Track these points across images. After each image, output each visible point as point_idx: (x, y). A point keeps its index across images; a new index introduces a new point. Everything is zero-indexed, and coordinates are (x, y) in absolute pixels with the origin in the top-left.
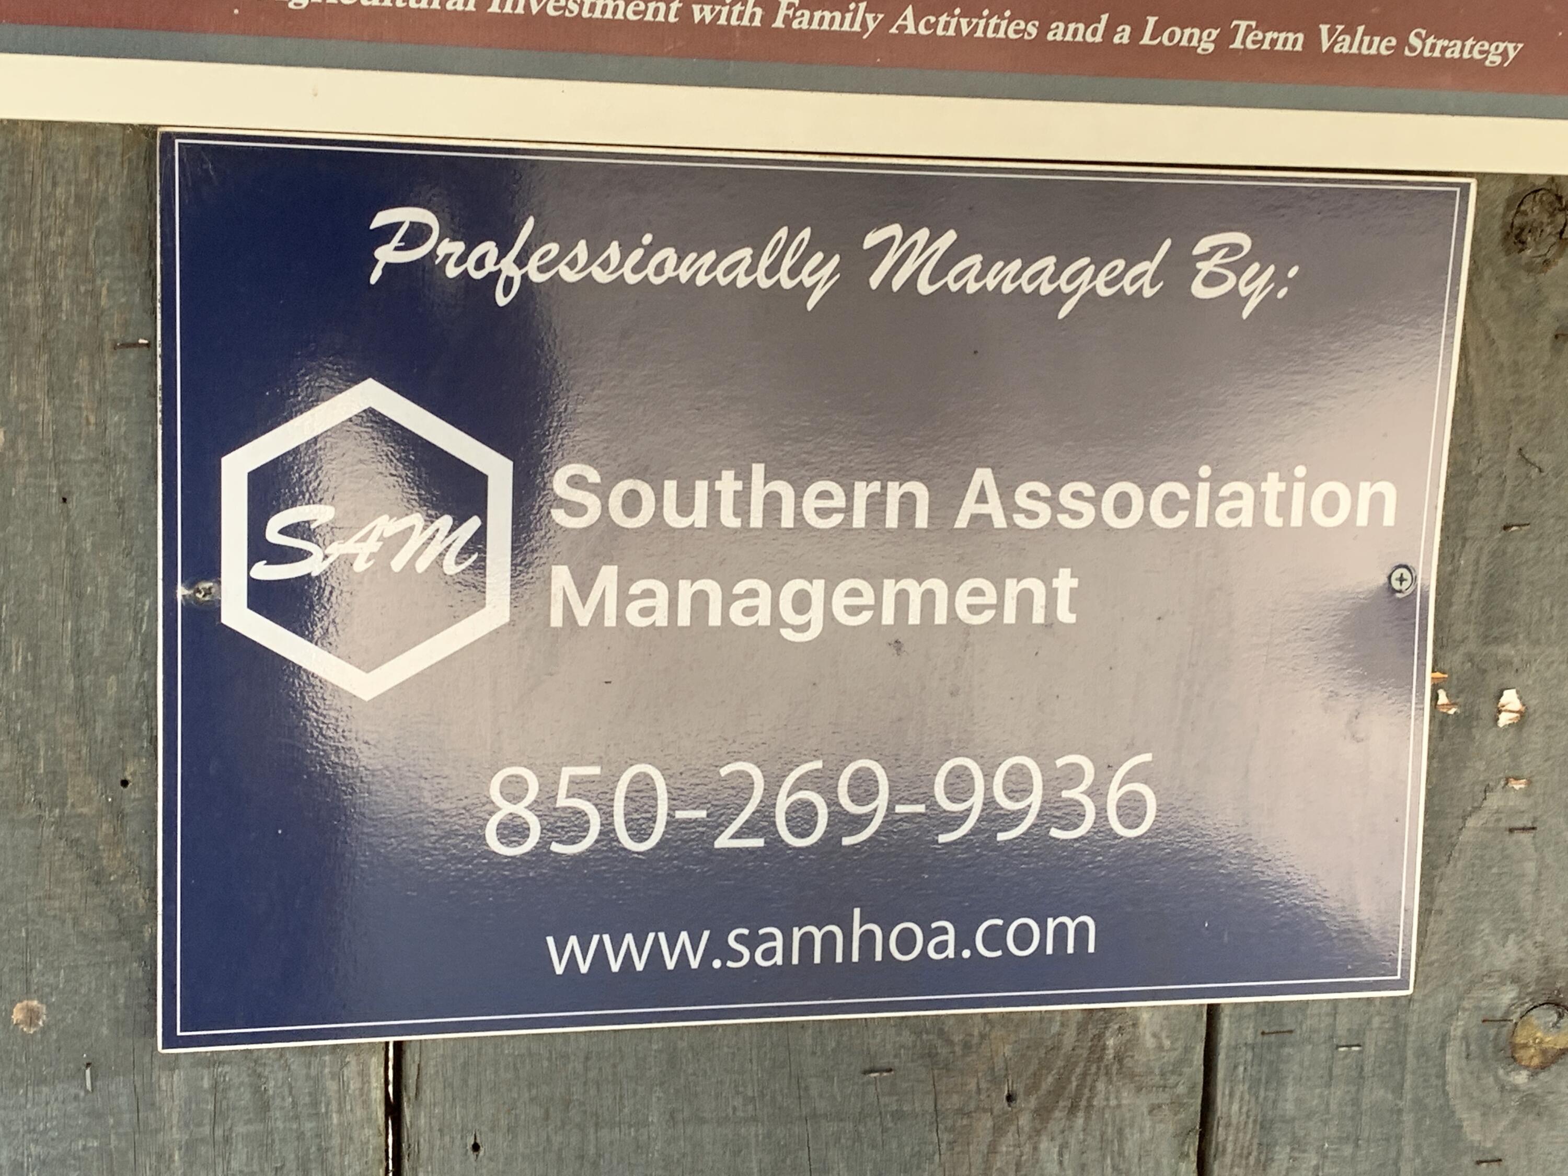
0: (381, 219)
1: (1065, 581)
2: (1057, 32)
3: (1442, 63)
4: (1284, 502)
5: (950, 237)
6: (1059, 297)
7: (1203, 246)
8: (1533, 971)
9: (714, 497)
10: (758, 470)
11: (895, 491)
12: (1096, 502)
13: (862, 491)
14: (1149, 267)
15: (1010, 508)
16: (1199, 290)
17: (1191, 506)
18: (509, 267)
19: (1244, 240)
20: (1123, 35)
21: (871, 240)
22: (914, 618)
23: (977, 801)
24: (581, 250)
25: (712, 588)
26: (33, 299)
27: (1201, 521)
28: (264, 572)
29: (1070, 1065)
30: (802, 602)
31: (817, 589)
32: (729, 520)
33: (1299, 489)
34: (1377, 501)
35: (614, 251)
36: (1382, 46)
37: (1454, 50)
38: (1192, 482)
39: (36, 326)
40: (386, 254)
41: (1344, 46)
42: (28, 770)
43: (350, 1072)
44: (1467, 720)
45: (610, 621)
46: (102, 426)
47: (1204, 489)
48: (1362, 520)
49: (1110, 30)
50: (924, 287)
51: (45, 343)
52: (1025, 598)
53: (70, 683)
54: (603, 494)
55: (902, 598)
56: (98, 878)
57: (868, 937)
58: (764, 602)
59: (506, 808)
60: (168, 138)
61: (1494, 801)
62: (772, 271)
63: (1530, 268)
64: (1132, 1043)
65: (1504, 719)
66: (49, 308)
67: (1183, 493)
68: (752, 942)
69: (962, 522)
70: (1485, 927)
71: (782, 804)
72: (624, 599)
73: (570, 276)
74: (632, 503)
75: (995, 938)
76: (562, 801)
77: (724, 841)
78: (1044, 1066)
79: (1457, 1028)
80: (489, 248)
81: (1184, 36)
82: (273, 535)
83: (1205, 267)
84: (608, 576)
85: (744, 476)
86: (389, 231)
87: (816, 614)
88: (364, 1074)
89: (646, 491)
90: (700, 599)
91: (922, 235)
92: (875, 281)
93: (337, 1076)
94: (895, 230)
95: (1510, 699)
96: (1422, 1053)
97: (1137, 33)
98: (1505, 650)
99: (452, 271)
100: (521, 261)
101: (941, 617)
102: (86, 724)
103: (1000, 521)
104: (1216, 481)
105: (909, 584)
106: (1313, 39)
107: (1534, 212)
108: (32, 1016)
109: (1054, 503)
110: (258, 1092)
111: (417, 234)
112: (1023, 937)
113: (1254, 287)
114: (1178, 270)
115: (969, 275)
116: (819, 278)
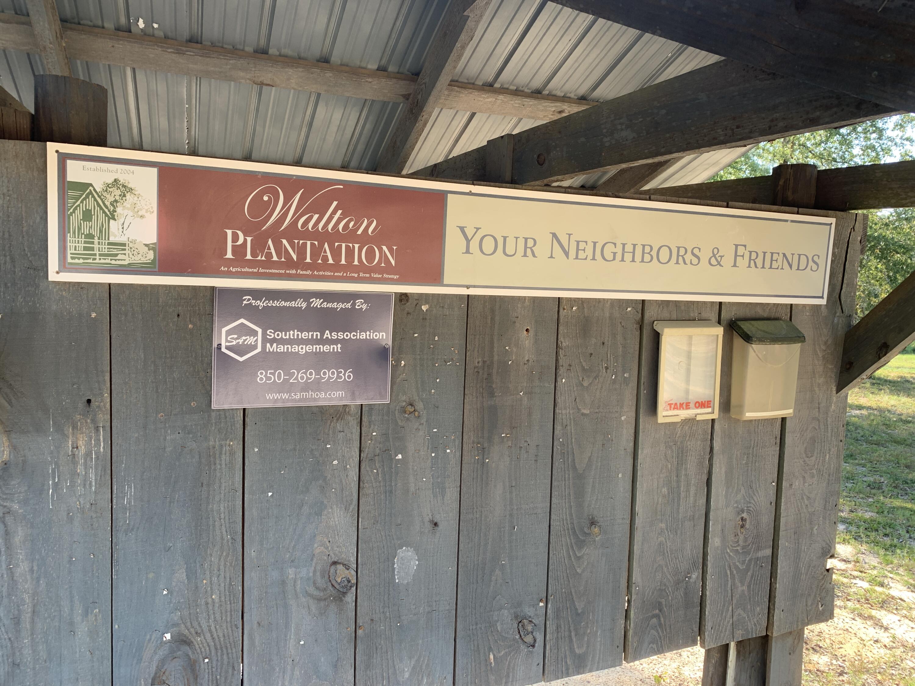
0: (244, 298)
1: (339, 346)
2: (336, 274)
3: (388, 278)
4: (370, 335)
5: (322, 300)
6: (337, 308)
7: (357, 301)
8: (408, 400)
9: (290, 334)
10: (296, 331)
11: (315, 334)
12: (343, 335)
13: (310, 333)
14: (350, 304)
15: (331, 336)
16: (357, 307)
17: (357, 336)
18: (261, 304)
19: (363, 301)
20: (345, 275)
21: (311, 300)
22: (318, 351)
23: (327, 376)
24: (271, 302)
25: (289, 346)
26: (197, 308)
27: (358, 338)
28: (228, 344)
29: (341, 413)
30: (302, 348)
31: (304, 347)
32: (292, 337)
33: (372, 334)
34: (383, 335)
35: (276, 302)
36: (380, 276)
37: (390, 276)
38: (357, 333)
39: (198, 312)
40: (245, 302)
41: (375, 276)
42: (195, 371)
43: (238, 412)
44: (397, 365)
45: (275, 351)
46: (206, 325)
47: (358, 334)
48: (381, 338)
49: (343, 274)
50: (319, 307)
51: (198, 314)
52: (334, 348)
53: (201, 359)
54: (274, 333)
55: (316, 348)
56: (204, 385)
57: (312, 394)
58: (297, 348)
59: (260, 376)
60: (216, 288)
61: (401, 376)
62: (298, 304)
63: (403, 304)
64: (350, 410)
65: (402, 365)
66: (199, 309)
67: (355, 334)
68: (295, 395)
69: (324, 338)
70: (401, 394)
71: (299, 376)
72: (277, 348)
73: (270, 305)
74: (278, 335)
75: (330, 395)
76: (268, 375)
77: (291, 381)
78: (338, 413)
79: (397, 408)
80: (259, 301)
81: (353, 275)
82: (229, 339)
83: (357, 304)
84: (275, 345)
85: (294, 331)
87: (304, 350)
88: (240, 413)
89: (280, 333)
90: (288, 348)
91: (318, 300)
92: (312, 306)
93: (236, 414)
94: (314, 299)
95: (403, 362)
96: (392, 412)
97: (347, 274)
98: (402, 356)
99: (254, 304)
100: (263, 303)
101: (322, 351)
102: (203, 364)
103: (330, 338)
104: (360, 333)
105: (317, 346)
106: (371, 275)
107: (403, 297)
108: (194, 404)
109: (338, 336)
110: (225, 415)
111: (249, 300)
112: (334, 394)
113: (364, 307)
114: (354, 304)
115: (325, 305)
116: (304, 305)
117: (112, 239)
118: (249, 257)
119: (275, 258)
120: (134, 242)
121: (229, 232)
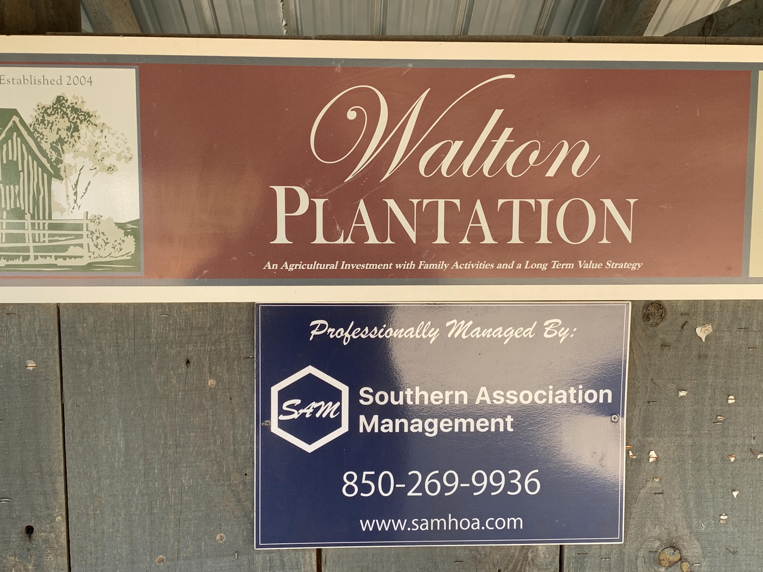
0: (313, 323)
1: (509, 419)
2: (500, 266)
3: (618, 271)
4: (576, 395)
5: (471, 322)
6: (504, 338)
7: (547, 323)
8: (665, 537)
9: (405, 397)
10: (417, 389)
11: (457, 394)
12: (518, 396)
13: (448, 394)
14: (531, 329)
15: (492, 398)
16: (546, 335)
17: (547, 397)
18: (347, 335)
19: (560, 322)
20: (519, 266)
21: (448, 324)
22: (464, 430)
23: (485, 483)
24: (367, 329)
25: (405, 421)
26: (223, 347)
27: (550, 401)
28: (282, 418)
29: (517, 562)
30: (431, 425)
31: (435, 421)
32: (409, 402)
33: (581, 392)
34: (606, 395)
35: (375, 329)
36: (598, 266)
37: (621, 266)
38: (547, 391)
39: (224, 355)
40: (314, 332)
41: (586, 266)
42: (221, 471)
43: (307, 556)
44: (639, 461)
45: (376, 430)
46: (240, 379)
47: (551, 393)
48: (601, 401)
49: (515, 265)
50: (464, 337)
51: (226, 358)
52: (497, 424)
53: (232, 447)
54: (373, 395)
55: (461, 424)
56: (239, 501)
57: (453, 522)
58: (420, 425)
59: (348, 483)
60: (258, 305)
61: (649, 485)
62: (420, 333)
63: (652, 325)
64: (537, 556)
65: (651, 460)
66: (228, 349)
67: (545, 393)
68: (419, 523)
69: (477, 402)
70: (649, 523)
71: (427, 483)
72: (380, 425)
73: (363, 336)
74: (382, 398)
75: (492, 524)
76: (364, 481)
77: (410, 494)
78: (510, 562)
79: (641, 554)
80: (342, 330)
81: (537, 266)
82: (284, 408)
83: (548, 329)
84: (375, 418)
85: (413, 390)
86: (315, 326)
87: (435, 429)
88: (311, 557)
89: (386, 394)
90: (402, 425)
91: (463, 322)
92: (450, 335)
93: (303, 557)
94: (455, 321)
95: (653, 454)
96: (629, 561)
97: (523, 266)
98: (650, 439)
99: (332, 336)
100: (350, 333)
101: (472, 430)
102: (236, 459)
103: (489, 402)
104: (555, 391)
105: (462, 420)
106: (577, 265)
107: (652, 309)
108: (221, 538)
109: (505, 396)
110: (282, 561)
111: (322, 327)
112: (500, 523)
113: (563, 334)
114: (540, 329)
115: (477, 333)
116: (433, 335)
117: (57, 217)
118: (320, 239)
119: (373, 239)
120: (97, 220)
121: (280, 191)
